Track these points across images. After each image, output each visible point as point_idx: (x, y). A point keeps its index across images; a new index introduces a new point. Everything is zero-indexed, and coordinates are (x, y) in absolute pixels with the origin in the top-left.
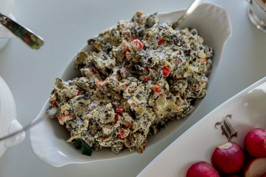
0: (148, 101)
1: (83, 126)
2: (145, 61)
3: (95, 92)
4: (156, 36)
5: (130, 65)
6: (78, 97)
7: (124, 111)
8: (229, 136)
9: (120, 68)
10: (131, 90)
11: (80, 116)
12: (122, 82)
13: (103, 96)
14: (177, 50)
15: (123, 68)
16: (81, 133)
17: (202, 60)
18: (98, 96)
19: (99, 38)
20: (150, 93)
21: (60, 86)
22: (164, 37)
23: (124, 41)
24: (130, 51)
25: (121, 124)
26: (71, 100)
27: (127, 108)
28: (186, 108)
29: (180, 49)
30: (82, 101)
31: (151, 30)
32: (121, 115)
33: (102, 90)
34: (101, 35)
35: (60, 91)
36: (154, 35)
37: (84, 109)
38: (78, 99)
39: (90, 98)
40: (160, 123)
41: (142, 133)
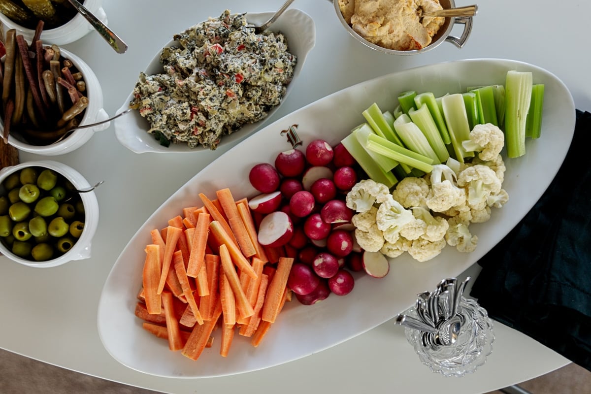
0: (221, 104)
1: (161, 120)
2: (222, 66)
3: (175, 90)
4: (237, 41)
5: (209, 68)
6: (159, 93)
7: (199, 111)
8: (295, 144)
9: (201, 69)
10: (205, 92)
11: (160, 111)
12: (200, 84)
13: (182, 94)
14: (254, 58)
15: (203, 69)
16: (160, 126)
17: (278, 70)
18: (177, 94)
19: (185, 36)
20: (224, 97)
21: (144, 81)
22: (244, 43)
23: (207, 43)
24: (210, 55)
25: (196, 122)
26: (153, 95)
27: (202, 108)
28: (257, 113)
29: (257, 57)
30: (163, 97)
31: (234, 34)
32: (196, 114)
33: (181, 89)
34: (188, 32)
35: (143, 86)
36: (236, 40)
37: (164, 104)
38: (159, 95)
39: (170, 95)
40: (235, 125)
41: (214, 132)
